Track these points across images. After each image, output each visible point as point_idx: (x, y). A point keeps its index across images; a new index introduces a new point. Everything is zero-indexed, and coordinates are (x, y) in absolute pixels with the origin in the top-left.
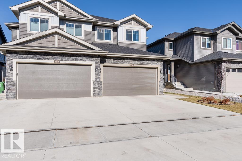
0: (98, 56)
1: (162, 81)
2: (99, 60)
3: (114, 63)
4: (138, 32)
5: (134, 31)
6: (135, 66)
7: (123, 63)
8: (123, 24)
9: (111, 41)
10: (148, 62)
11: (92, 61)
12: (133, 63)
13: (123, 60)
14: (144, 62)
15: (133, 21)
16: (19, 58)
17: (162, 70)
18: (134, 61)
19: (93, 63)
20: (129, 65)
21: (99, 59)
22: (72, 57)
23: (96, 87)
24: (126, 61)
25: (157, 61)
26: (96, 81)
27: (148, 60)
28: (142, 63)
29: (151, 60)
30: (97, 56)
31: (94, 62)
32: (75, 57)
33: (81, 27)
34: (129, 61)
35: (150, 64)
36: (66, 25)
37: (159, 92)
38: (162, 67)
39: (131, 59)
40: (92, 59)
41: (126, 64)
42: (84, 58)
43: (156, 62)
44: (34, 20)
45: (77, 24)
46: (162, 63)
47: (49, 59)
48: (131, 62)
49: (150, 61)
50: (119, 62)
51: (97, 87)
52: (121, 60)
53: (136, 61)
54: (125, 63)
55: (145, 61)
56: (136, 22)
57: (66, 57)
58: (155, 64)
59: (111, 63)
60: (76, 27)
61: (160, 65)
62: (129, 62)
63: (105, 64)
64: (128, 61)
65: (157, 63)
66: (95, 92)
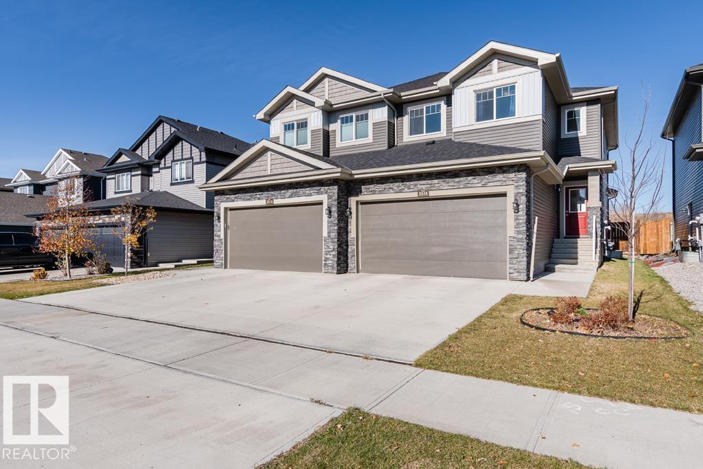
0: (334, 182)
1: (521, 236)
2: (334, 190)
3: (381, 192)
4: (513, 88)
5: (499, 91)
6: (432, 194)
7: (400, 191)
8: (465, 80)
9: (442, 134)
10: (470, 178)
11: (322, 194)
12: (426, 186)
13: (401, 184)
14: (457, 180)
15: (495, 62)
16: (227, 201)
17: (523, 199)
18: (429, 182)
19: (324, 198)
20: (415, 195)
21: (336, 187)
22: (290, 191)
23: (329, 250)
24: (408, 183)
25: (504, 172)
26: (329, 236)
27: (472, 172)
28: (452, 184)
29: (481, 173)
30: (332, 181)
31: (326, 195)
32: (295, 190)
33: (366, 117)
34: (416, 182)
35: (480, 185)
36: (339, 121)
37: (511, 271)
38: (523, 190)
39: (421, 176)
40: (323, 189)
41: (409, 191)
42: (307, 191)
43: (500, 177)
44: (288, 127)
45: (360, 113)
46: (521, 178)
47: (259, 199)
48: (422, 185)
49: (479, 175)
50: (392, 188)
51: (331, 251)
52: (397, 184)
53: (436, 181)
54: (406, 190)
55: (461, 179)
56: (505, 61)
57: (283, 191)
58: (495, 184)
59: (374, 192)
60: (357, 120)
61: (516, 184)
62: (416, 185)
63: (361, 198)
64: (412, 183)
65: (504, 179)
66: (328, 262)
